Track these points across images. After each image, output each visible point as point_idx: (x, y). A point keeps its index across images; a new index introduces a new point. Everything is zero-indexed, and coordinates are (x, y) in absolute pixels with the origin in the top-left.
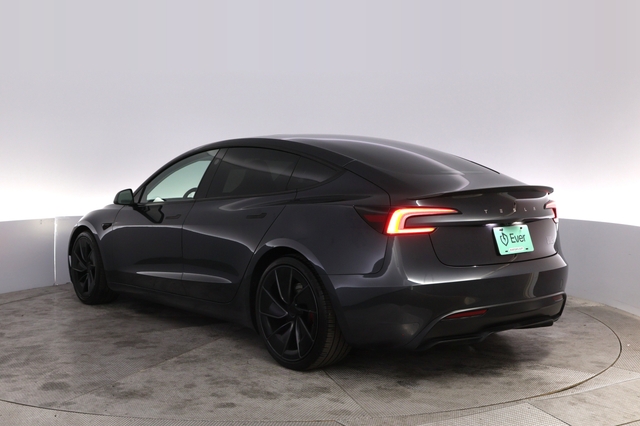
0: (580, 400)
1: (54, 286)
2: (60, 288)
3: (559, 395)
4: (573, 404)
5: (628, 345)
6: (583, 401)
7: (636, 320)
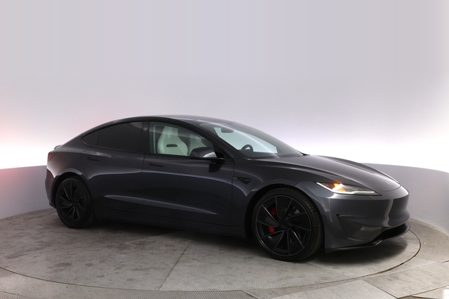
0: (395, 278)
4: (390, 280)
5: (425, 243)
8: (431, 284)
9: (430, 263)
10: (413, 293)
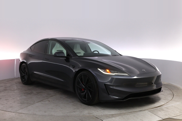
0: (162, 110)
1: (15, 78)
2: (17, 78)
3: (156, 108)
4: (160, 111)
5: (175, 94)
6: (163, 110)
7: (178, 88)
8: (178, 113)
9: (178, 103)
10: (170, 117)
